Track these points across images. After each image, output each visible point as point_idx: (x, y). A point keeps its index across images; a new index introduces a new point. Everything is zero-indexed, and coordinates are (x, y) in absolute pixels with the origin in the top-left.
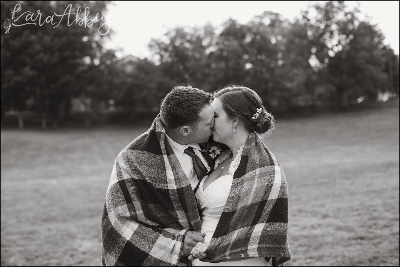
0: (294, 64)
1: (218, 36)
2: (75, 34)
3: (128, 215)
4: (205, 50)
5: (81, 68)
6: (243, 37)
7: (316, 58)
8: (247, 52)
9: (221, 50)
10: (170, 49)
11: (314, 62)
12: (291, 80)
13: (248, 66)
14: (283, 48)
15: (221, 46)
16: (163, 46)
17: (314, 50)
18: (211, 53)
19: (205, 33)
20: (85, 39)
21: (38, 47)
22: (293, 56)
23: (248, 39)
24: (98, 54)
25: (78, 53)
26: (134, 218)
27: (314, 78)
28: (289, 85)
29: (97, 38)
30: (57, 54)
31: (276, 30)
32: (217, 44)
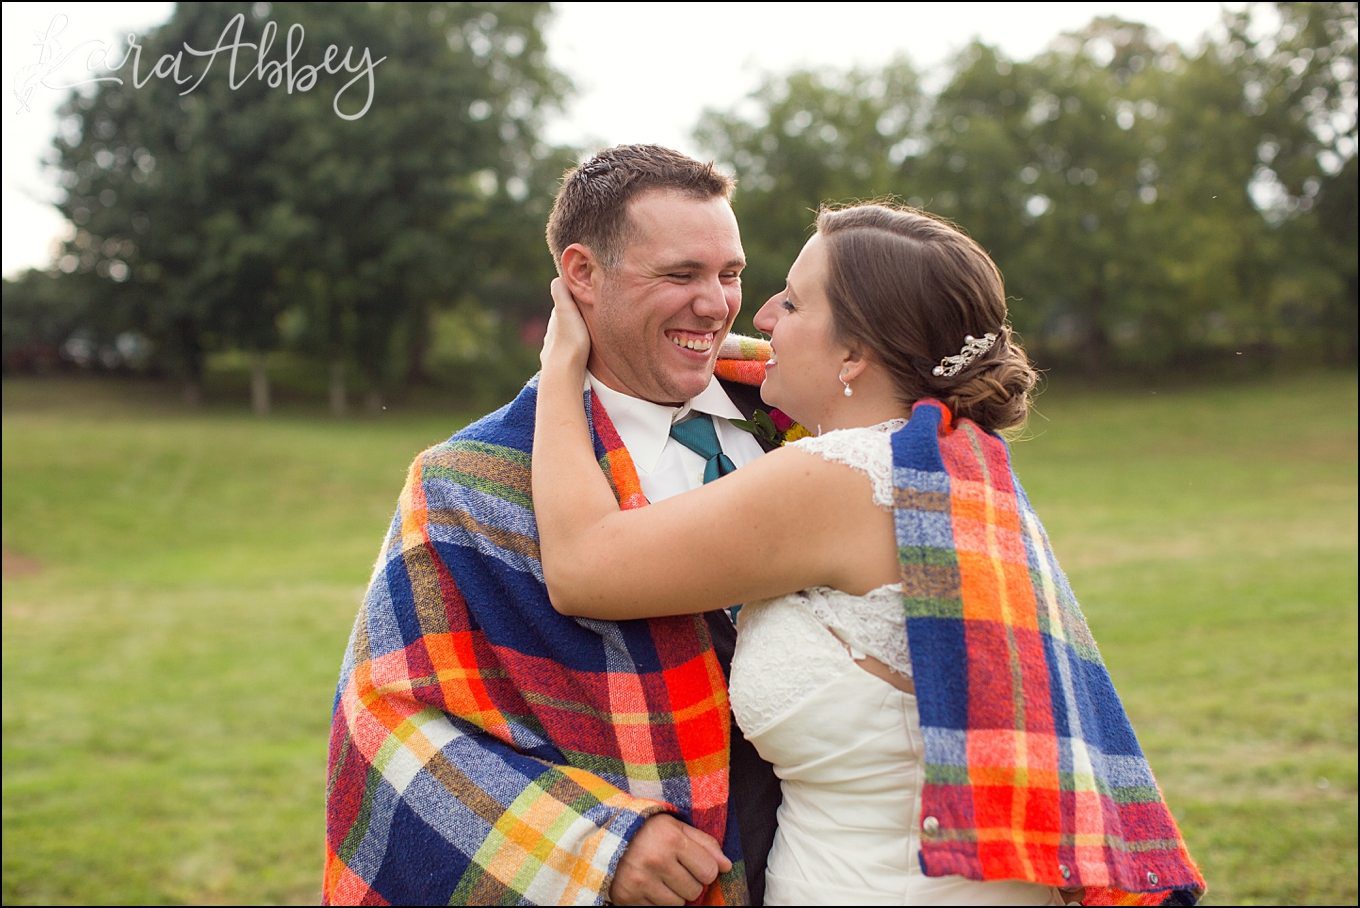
0: (1197, 201)
1: (934, 102)
2: (444, 94)
3: (404, 684)
4: (888, 151)
5: (462, 212)
6: (1021, 104)
7: (1275, 178)
8: (1031, 158)
9: (942, 151)
10: (770, 144)
11: (1266, 193)
12: (1185, 255)
13: (1037, 206)
14: (1157, 143)
15: (943, 137)
16: (743, 137)
17: (1267, 151)
18: (910, 161)
19: (888, 91)
20: (479, 111)
21: (320, 139)
22: (1193, 172)
23: (1040, 112)
24: (523, 164)
25: (452, 159)
26: (429, 701)
27: (1268, 249)
28: (1178, 272)
29: (519, 106)
30: (383, 163)
31: (1137, 83)
32: (930, 128)
